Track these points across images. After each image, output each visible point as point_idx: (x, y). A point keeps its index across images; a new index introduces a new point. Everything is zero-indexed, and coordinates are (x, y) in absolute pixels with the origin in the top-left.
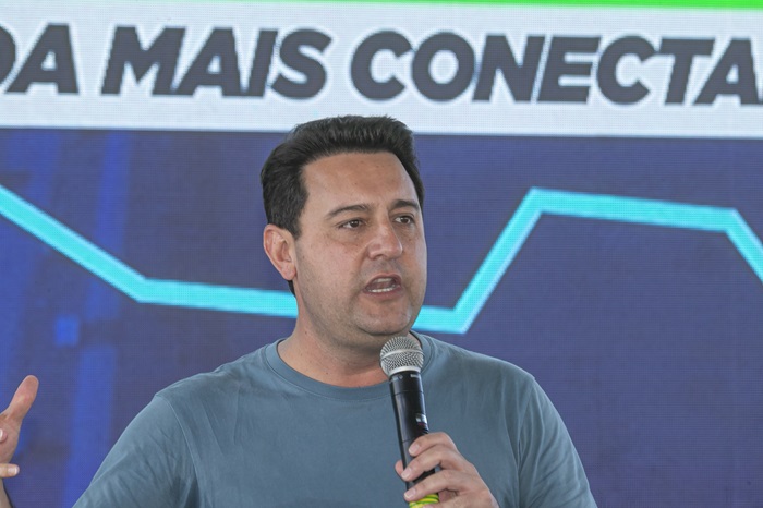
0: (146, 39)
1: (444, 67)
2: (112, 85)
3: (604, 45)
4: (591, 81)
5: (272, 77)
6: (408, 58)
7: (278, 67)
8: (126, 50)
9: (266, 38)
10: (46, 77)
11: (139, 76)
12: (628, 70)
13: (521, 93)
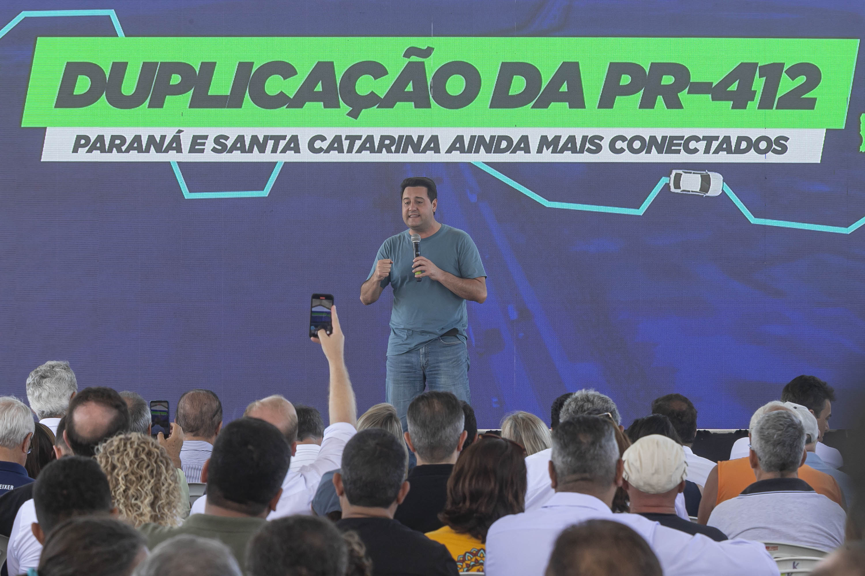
0: (550, 139)
1: (637, 145)
2: (540, 151)
3: (685, 138)
4: (682, 148)
5: (586, 148)
6: (626, 142)
7: (588, 145)
8: (544, 142)
9: (585, 138)
10: (521, 149)
11: (547, 149)
13: (660, 151)
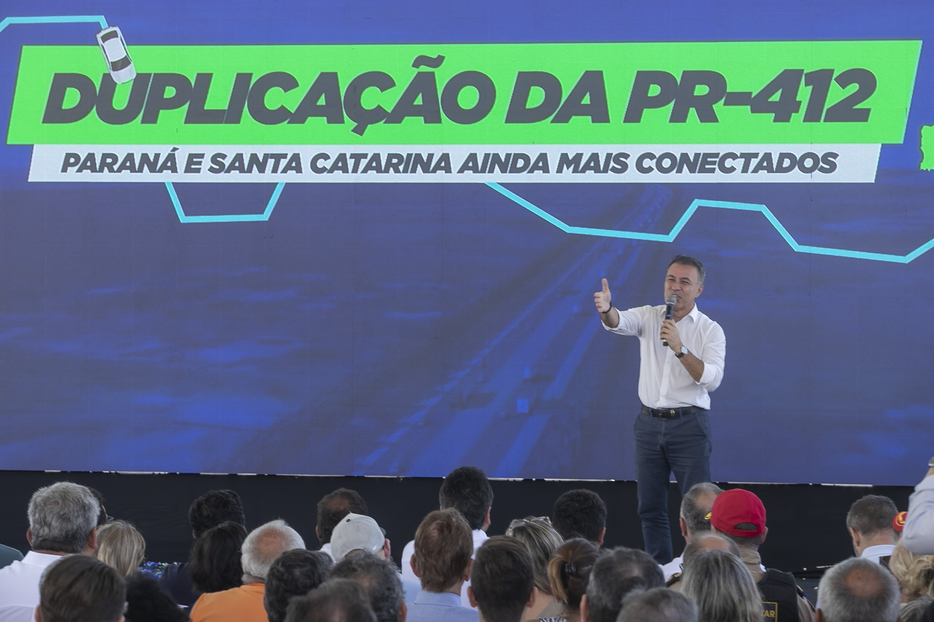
0: (571, 157)
1: (667, 163)
2: (560, 170)
3: (720, 155)
4: (716, 166)
5: (610, 167)
6: (655, 160)
7: (612, 164)
8: (564, 160)
9: (609, 156)
10: (539, 168)
11: (568, 168)
12: (729, 163)
13: (692, 170)
